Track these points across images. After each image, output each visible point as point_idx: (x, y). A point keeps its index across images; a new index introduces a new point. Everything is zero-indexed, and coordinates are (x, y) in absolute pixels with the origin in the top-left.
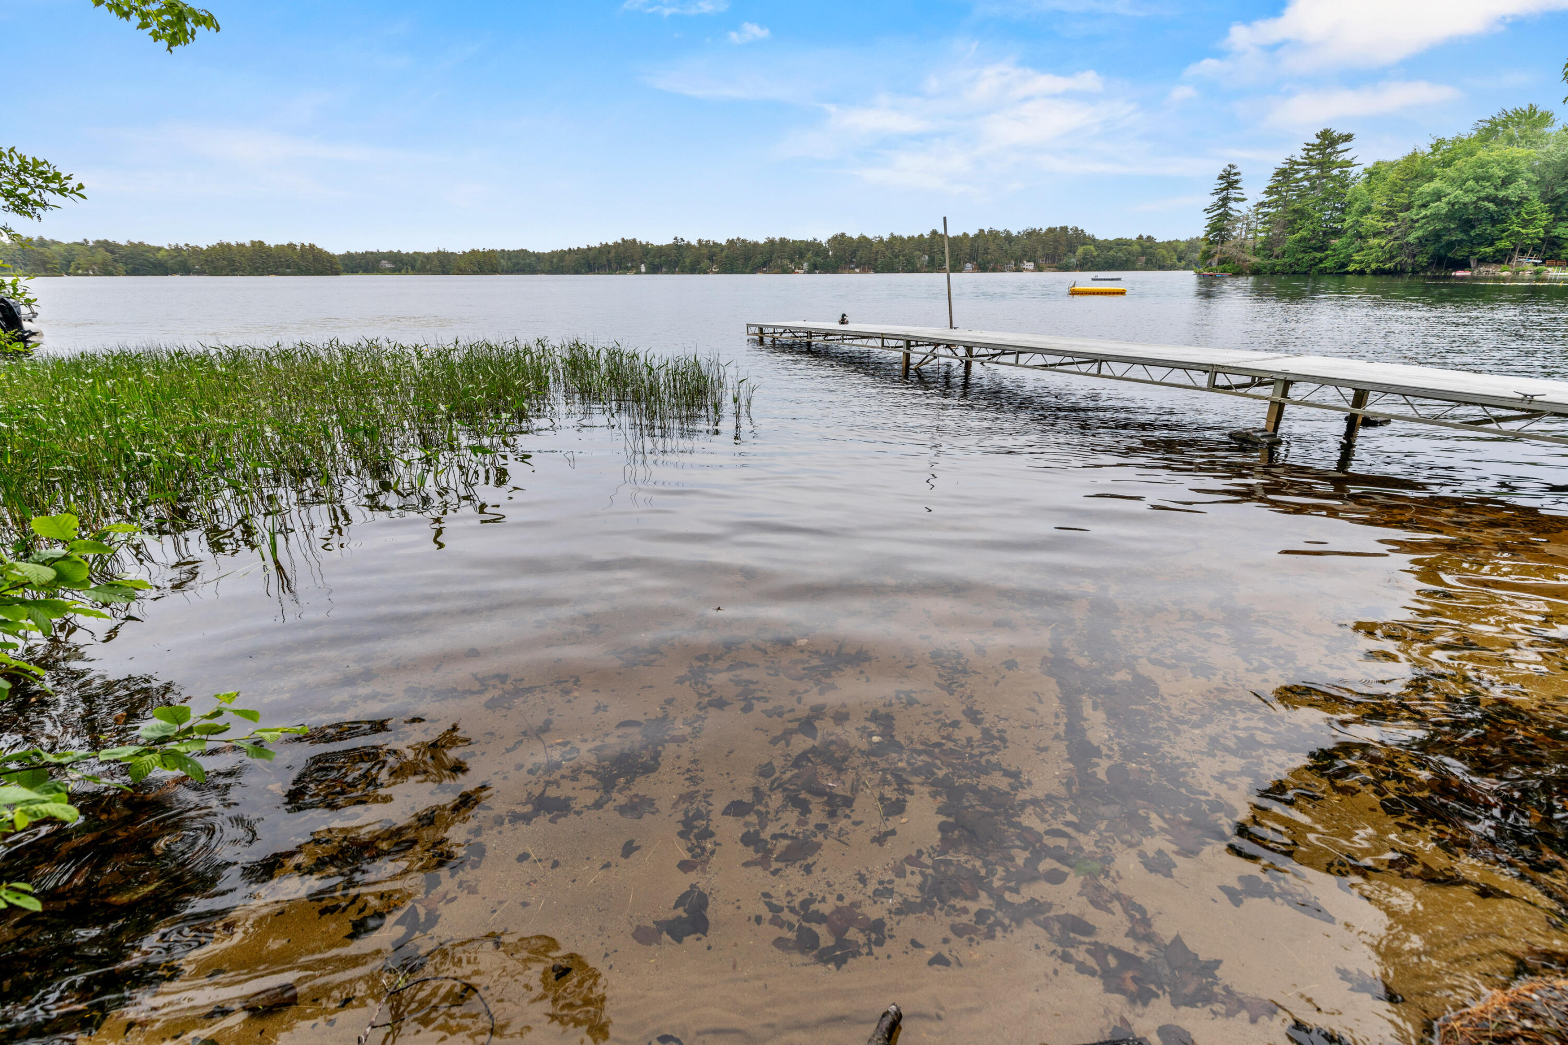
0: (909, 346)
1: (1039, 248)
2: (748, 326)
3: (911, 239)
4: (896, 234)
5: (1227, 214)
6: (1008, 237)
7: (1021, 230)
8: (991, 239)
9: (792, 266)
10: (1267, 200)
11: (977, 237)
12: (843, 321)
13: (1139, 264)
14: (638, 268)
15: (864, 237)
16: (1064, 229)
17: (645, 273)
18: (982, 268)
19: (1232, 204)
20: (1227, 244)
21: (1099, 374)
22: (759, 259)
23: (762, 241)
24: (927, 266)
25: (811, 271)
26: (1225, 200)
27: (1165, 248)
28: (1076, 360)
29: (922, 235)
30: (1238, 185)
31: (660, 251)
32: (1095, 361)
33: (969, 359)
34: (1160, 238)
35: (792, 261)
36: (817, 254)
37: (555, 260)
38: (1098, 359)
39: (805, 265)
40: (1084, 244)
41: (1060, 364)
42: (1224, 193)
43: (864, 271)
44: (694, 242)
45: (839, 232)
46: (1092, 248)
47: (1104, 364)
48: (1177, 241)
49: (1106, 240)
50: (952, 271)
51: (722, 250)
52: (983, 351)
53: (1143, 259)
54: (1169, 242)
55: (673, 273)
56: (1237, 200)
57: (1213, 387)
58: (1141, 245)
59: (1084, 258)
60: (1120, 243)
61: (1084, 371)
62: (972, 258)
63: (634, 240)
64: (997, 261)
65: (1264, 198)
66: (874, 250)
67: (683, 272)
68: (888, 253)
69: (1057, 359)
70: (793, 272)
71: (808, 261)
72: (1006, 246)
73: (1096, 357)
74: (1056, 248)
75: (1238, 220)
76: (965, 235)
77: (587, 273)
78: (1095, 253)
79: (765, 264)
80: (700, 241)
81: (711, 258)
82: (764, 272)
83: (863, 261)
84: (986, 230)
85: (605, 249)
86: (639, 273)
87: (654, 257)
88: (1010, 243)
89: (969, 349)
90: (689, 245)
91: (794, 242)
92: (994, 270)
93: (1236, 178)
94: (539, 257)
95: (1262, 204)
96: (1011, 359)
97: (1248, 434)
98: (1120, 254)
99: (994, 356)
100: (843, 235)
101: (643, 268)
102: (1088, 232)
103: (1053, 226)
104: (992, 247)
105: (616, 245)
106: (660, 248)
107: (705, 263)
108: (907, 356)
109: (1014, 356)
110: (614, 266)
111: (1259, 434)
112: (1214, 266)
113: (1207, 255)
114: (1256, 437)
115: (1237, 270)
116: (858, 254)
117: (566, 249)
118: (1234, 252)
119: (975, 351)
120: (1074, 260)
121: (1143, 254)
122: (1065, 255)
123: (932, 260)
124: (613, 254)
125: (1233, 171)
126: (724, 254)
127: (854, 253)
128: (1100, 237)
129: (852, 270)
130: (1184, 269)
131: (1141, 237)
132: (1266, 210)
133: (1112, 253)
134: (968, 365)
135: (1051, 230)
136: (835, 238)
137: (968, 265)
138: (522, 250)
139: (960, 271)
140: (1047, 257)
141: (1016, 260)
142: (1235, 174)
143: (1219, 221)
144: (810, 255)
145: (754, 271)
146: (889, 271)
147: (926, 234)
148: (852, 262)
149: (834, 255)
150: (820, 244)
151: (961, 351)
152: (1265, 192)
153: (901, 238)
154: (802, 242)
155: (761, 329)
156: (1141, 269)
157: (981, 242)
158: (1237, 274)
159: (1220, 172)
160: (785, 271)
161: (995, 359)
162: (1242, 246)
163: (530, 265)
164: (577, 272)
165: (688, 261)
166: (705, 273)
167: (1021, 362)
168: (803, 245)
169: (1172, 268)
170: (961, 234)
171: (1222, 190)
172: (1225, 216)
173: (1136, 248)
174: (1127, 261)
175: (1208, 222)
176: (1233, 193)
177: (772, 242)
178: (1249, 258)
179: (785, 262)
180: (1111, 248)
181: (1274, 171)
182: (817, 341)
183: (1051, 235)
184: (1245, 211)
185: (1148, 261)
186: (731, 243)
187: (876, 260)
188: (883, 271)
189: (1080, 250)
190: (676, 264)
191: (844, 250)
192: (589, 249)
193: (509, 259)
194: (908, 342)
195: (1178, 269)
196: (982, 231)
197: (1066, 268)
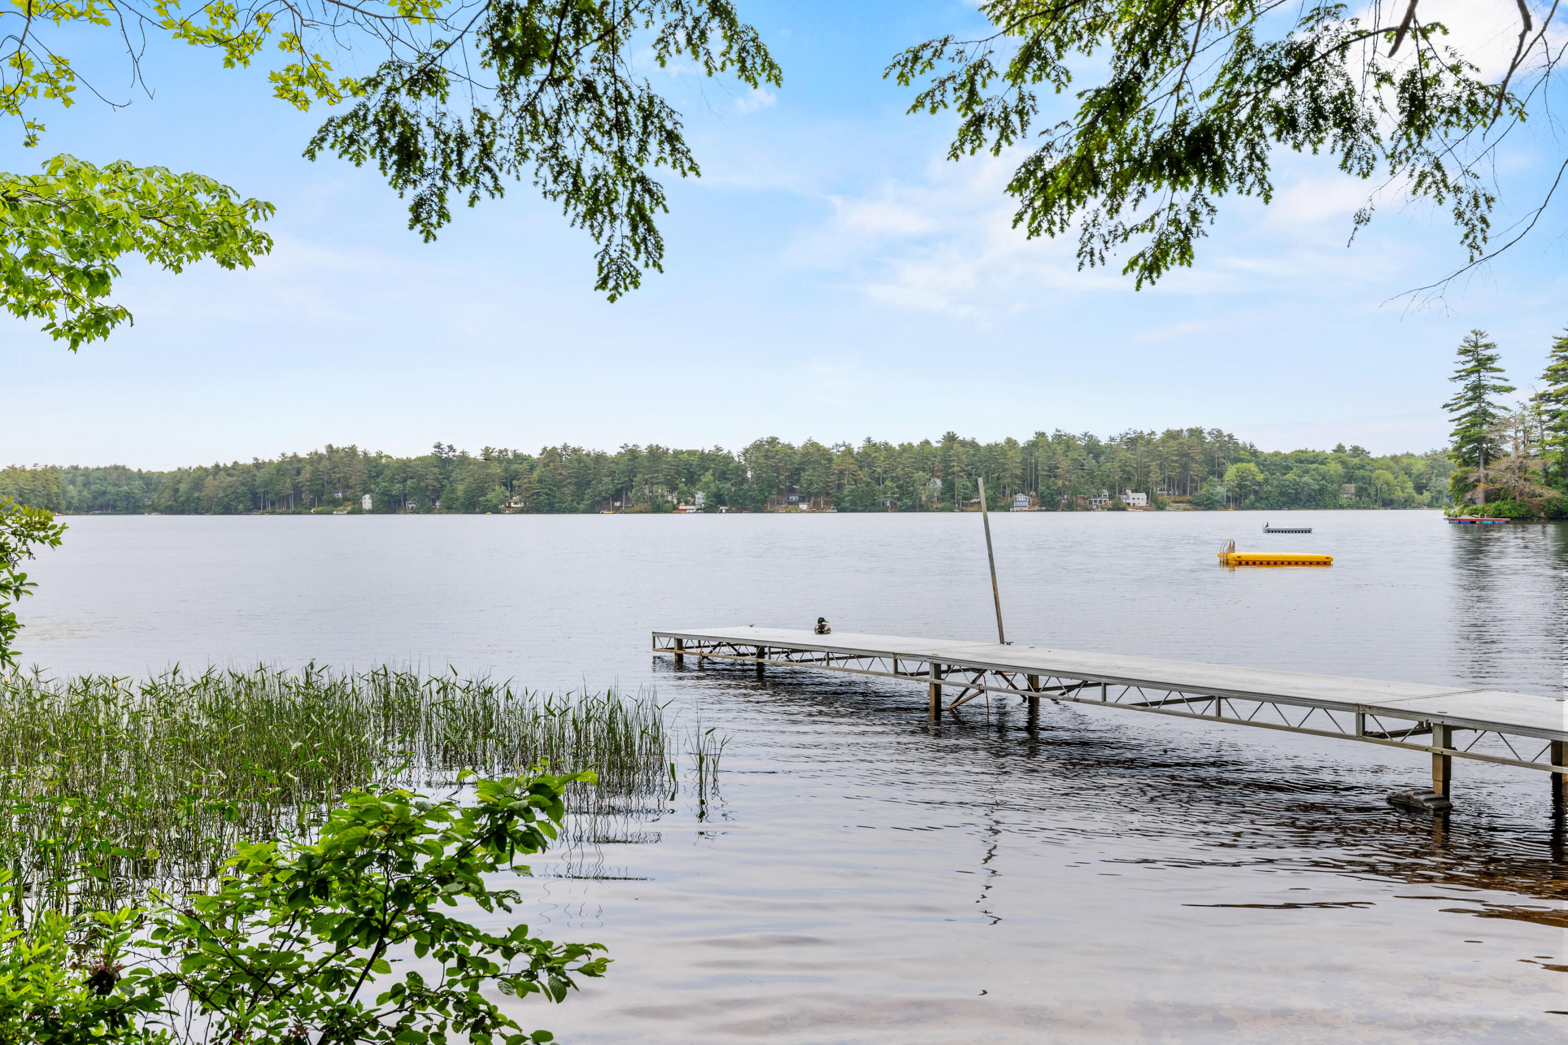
0: (938, 671)
1: (1154, 466)
2: (655, 635)
3: (906, 448)
4: (877, 439)
5: (1485, 413)
6: (1093, 448)
7: (1115, 434)
8: (1060, 449)
9: (672, 498)
10: (1551, 390)
11: (1033, 446)
12: (822, 629)
13: (1343, 499)
14: (357, 501)
15: (814, 445)
16: (1196, 433)
17: (371, 512)
18: (1049, 503)
19: (1490, 397)
20: (1494, 465)
21: (1218, 717)
22: (606, 485)
23: (612, 450)
24: (941, 500)
25: (709, 508)
26: (1478, 390)
27: (1388, 468)
28: (1187, 695)
29: (927, 442)
30: (1496, 365)
31: (405, 469)
32: (1211, 698)
33: (1034, 694)
34: (1376, 452)
35: (673, 488)
36: (722, 476)
37: (183, 487)
38: (1215, 696)
39: (700, 497)
40: (1237, 460)
41: (1166, 702)
42: (1474, 377)
43: (816, 508)
44: (476, 453)
45: (766, 436)
46: (1252, 467)
47: (1223, 701)
48: (1410, 455)
49: (1277, 454)
50: (991, 508)
51: (532, 468)
52: (1053, 682)
53: (1352, 488)
54: (1394, 458)
55: (429, 511)
56: (1498, 390)
57: (1364, 735)
58: (1343, 463)
59: (1240, 486)
60: (1304, 459)
61: (1198, 712)
62: (1028, 483)
63: (353, 449)
64: (1075, 491)
65: (1545, 387)
66: (835, 468)
67: (450, 509)
68: (863, 475)
69: (1160, 695)
70: (674, 509)
71: (706, 487)
72: (1090, 463)
73: (1212, 693)
74: (1185, 467)
75: (1506, 424)
76: (1011, 443)
77: (248, 511)
78: (1260, 477)
79: (617, 495)
80: (487, 451)
81: (508, 483)
82: (617, 510)
83: (815, 488)
84: (1050, 434)
85: (292, 466)
86: (358, 510)
87: (392, 480)
88: (1096, 457)
89: (1032, 680)
90: (464, 459)
91: (677, 453)
92: (1070, 507)
93: (1489, 352)
94: (149, 481)
95: (1544, 397)
96: (1094, 693)
97: (1409, 797)
98: (1306, 479)
99: (1070, 688)
100: (773, 441)
101: (367, 502)
102: (1242, 438)
103: (1176, 427)
104: (1064, 464)
105: (316, 458)
106: (405, 465)
107: (496, 493)
108: (937, 689)
109: (1099, 689)
110: (306, 497)
111: (1422, 797)
112: (1480, 505)
113: (1463, 486)
114: (1418, 801)
115: (1523, 511)
116: (805, 476)
117: (209, 464)
118: (1510, 479)
119: (1042, 681)
120: (1221, 490)
121: (1350, 479)
122: (1204, 479)
123: (949, 488)
124: (306, 475)
125: (1482, 342)
126: (535, 475)
127: (795, 475)
128: (1266, 447)
129: (792, 507)
130: (1430, 506)
131: (1340, 449)
132: (1553, 406)
133: (1290, 476)
134: (1033, 704)
135: (1171, 435)
136: (757, 446)
137: (1021, 497)
138: (116, 468)
139: (1006, 508)
140: (1170, 483)
141: (1112, 488)
142: (1487, 346)
143: (1473, 425)
144: (708, 477)
145: (594, 508)
146: (866, 509)
147: (936, 439)
148: (792, 491)
149: (757, 478)
150: (728, 458)
151: (1022, 682)
152: (1545, 377)
153: (887, 447)
154: (691, 453)
155: (679, 642)
156: (1350, 507)
157: (1040, 454)
158: (1523, 519)
159: (1460, 343)
160: (658, 508)
161: (1072, 694)
162: (1522, 468)
163: (128, 496)
164: (228, 510)
165: (460, 488)
166: (496, 510)
167: (1111, 698)
168: (695, 460)
169: (1407, 504)
170: (1001, 440)
171: (1470, 373)
172: (1482, 416)
173: (1335, 468)
174: (1322, 491)
175: (1453, 427)
176: (1488, 378)
177: (632, 454)
178: (1538, 490)
179: (659, 490)
180: (1288, 468)
181: (1555, 343)
182: (776, 663)
183: (1173, 443)
184: (1516, 409)
185: (1360, 492)
186: (551, 455)
187: (840, 487)
188: (853, 508)
189: (1231, 471)
190: (437, 493)
191: (776, 469)
192: (258, 465)
193: (86, 484)
194: (937, 667)
195: (1419, 506)
196: (1041, 435)
197: (1209, 504)
